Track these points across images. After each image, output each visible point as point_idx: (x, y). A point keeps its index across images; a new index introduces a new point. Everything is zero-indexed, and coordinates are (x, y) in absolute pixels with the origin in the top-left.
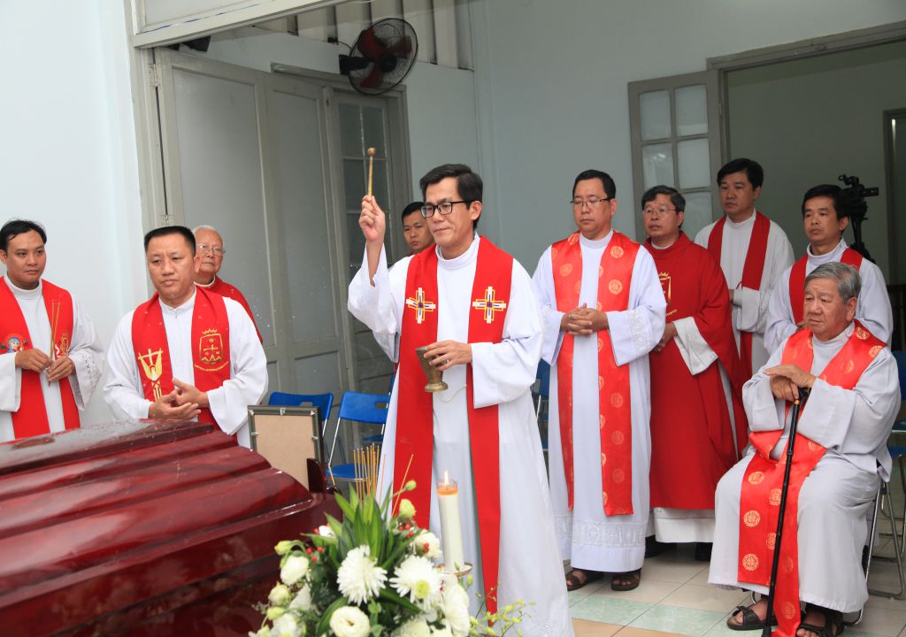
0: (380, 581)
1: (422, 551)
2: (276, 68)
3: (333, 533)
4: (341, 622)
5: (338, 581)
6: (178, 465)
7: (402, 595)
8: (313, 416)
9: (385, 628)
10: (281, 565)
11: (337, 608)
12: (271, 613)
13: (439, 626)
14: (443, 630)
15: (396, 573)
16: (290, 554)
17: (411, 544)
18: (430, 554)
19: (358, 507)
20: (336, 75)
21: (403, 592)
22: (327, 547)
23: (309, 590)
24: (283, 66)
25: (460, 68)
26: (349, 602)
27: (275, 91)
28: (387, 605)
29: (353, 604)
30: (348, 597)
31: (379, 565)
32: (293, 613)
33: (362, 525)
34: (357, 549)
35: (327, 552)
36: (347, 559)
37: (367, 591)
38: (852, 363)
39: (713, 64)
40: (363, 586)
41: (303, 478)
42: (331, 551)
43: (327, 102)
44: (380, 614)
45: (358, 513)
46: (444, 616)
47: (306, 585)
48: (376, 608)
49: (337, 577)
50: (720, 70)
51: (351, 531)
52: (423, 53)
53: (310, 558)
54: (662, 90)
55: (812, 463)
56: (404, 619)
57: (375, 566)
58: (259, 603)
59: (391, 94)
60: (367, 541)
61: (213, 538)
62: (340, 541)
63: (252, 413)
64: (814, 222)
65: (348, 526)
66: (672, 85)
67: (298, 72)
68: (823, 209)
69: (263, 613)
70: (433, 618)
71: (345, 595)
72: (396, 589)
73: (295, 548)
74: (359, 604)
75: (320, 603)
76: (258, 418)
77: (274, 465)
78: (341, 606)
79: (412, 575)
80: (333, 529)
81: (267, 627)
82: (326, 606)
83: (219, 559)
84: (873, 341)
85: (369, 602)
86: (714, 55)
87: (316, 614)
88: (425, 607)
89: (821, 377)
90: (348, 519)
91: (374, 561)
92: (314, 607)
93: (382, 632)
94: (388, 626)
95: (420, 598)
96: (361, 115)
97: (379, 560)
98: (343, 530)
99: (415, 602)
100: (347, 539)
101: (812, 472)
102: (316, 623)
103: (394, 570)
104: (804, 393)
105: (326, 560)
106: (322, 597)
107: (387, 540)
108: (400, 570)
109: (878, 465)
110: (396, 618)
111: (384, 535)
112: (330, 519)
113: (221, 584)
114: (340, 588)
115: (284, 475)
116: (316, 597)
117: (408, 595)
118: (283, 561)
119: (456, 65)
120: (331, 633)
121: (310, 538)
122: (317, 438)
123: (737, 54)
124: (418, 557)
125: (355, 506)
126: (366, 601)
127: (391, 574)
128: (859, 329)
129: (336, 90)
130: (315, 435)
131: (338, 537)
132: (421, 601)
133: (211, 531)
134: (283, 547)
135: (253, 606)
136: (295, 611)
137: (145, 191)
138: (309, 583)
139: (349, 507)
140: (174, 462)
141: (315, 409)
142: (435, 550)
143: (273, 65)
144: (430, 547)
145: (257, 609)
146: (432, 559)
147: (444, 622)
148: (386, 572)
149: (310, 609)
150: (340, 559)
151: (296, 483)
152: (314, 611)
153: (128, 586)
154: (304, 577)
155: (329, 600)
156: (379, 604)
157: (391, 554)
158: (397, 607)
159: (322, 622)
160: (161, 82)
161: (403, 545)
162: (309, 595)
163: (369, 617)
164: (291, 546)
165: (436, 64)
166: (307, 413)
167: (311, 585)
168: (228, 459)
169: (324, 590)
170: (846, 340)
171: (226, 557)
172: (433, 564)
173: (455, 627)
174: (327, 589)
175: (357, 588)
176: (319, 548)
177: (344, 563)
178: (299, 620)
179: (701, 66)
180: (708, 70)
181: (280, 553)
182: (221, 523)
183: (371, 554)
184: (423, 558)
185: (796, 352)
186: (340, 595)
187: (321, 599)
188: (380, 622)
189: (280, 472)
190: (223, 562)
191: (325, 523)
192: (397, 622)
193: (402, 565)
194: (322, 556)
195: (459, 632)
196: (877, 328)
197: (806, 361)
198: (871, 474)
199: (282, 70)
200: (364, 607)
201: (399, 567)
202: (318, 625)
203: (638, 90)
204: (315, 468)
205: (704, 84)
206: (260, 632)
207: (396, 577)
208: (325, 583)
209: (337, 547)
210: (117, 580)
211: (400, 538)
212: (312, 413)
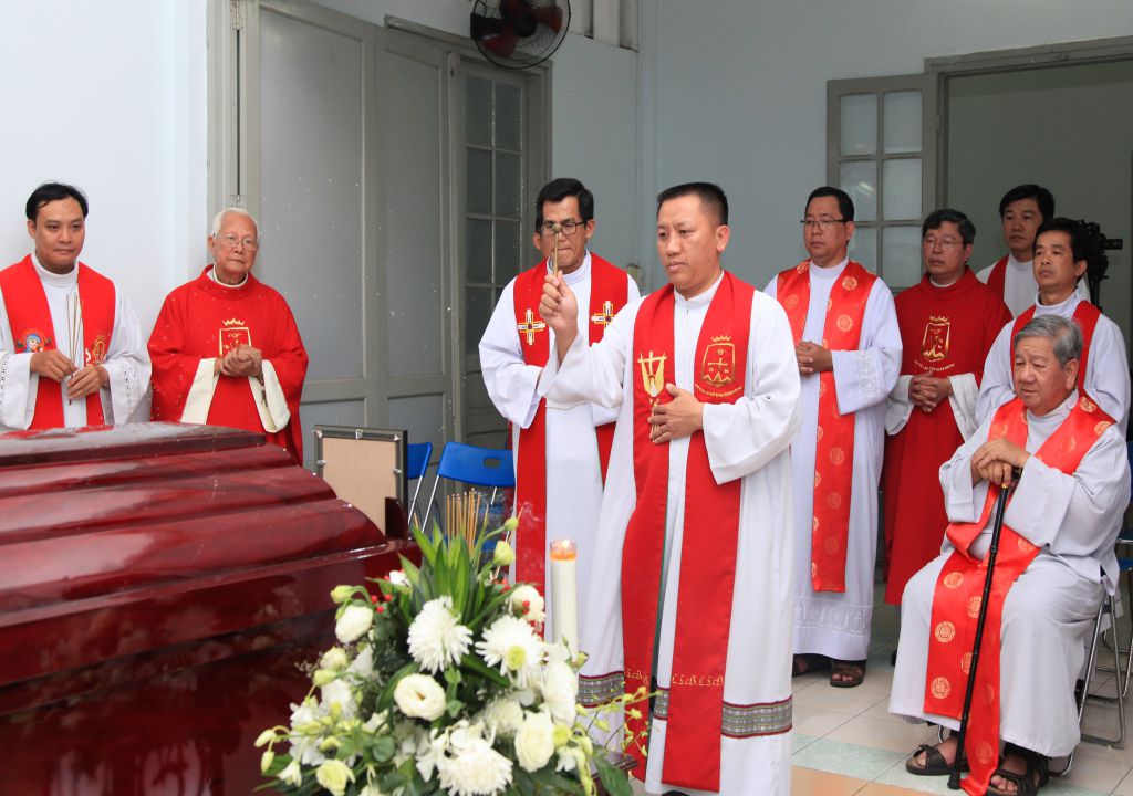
0: (463, 643)
1: (521, 611)
2: (391, 22)
3: (408, 582)
4: (409, 694)
5: (409, 641)
6: (215, 481)
7: (490, 665)
8: (398, 442)
9: (465, 705)
10: (337, 616)
11: (405, 676)
12: (319, 677)
13: (534, 709)
14: (540, 714)
15: (484, 636)
16: (349, 603)
17: (506, 602)
18: (530, 616)
19: (441, 544)
20: (464, 38)
21: (491, 660)
22: (398, 595)
23: (371, 652)
24: (401, 21)
25: (621, 46)
26: (421, 669)
27: (387, 50)
28: (469, 677)
29: (426, 672)
30: (421, 663)
31: (463, 622)
32: (349, 680)
33: (445, 568)
34: (436, 601)
35: (397, 602)
36: (422, 613)
37: (445, 652)
38: (1073, 442)
39: (932, 66)
40: (440, 648)
41: (379, 519)
42: (402, 602)
43: (452, 72)
44: (460, 686)
45: (440, 553)
46: (543, 700)
47: (369, 645)
48: (455, 678)
49: (407, 636)
50: (941, 74)
51: (432, 579)
52: (576, 23)
53: (375, 610)
54: (869, 93)
55: (1020, 566)
56: (489, 696)
57: (457, 623)
58: (305, 662)
59: (533, 70)
60: (449, 591)
61: (254, 577)
62: (416, 590)
63: (320, 435)
64: (1045, 260)
65: (428, 573)
66: (882, 88)
67: (419, 30)
68: (1056, 246)
69: (309, 675)
70: (529, 701)
71: (416, 660)
72: (483, 657)
73: (357, 596)
74: (434, 672)
75: (384, 669)
76: (327, 442)
77: (340, 495)
78: (410, 673)
79: (506, 641)
80: (408, 577)
81: (314, 700)
82: (391, 674)
83: (261, 611)
84: (1100, 415)
85: (447, 669)
86: (934, 56)
87: (378, 684)
88: (520, 682)
89: (1036, 456)
90: (427, 563)
91: (456, 616)
92: (376, 674)
93: (461, 710)
94: (468, 705)
95: (513, 669)
96: (494, 93)
97: (464, 617)
98: (420, 577)
99: (506, 675)
100: (425, 590)
101: (1021, 576)
102: (377, 695)
103: (482, 632)
104: (1016, 473)
105: (395, 611)
106: (386, 660)
107: (475, 593)
108: (489, 632)
109: (1103, 573)
110: (480, 692)
111: (472, 588)
112: (405, 562)
113: (261, 642)
114: (411, 651)
115: (355, 511)
116: (379, 661)
117: (498, 665)
118: (340, 611)
119: (615, 40)
120: (395, 709)
121: (377, 585)
122: (399, 471)
123: (962, 56)
124: (515, 619)
125: (437, 544)
126: (442, 669)
127: (477, 637)
128: (1084, 399)
129: (464, 59)
130: (398, 467)
131: (414, 586)
132: (514, 674)
133: (252, 570)
134: (341, 592)
135: (296, 664)
136: (352, 678)
137: (214, 163)
138: (371, 643)
139: (431, 546)
140: (211, 477)
141: (401, 433)
142: (536, 612)
143: (387, 18)
144: (531, 607)
145: (301, 669)
146: (532, 623)
147: (541, 706)
148: (471, 633)
149: (370, 676)
150: (414, 613)
151: (369, 524)
152: (376, 680)
153: (140, 635)
154: (365, 635)
155: (396, 665)
156: (458, 672)
157: (479, 612)
158: (483, 681)
159: (385, 693)
160: (244, 23)
161: (496, 601)
162: (370, 659)
163: (445, 690)
164: (352, 593)
165: (591, 37)
166: (389, 438)
167: (374, 646)
168: (280, 482)
169: (390, 652)
170: (1067, 413)
171: (270, 609)
172: (533, 628)
173: (556, 713)
174: (394, 652)
175: (432, 650)
176: (387, 596)
177: (418, 618)
178: (354, 689)
179: (916, 67)
180: (926, 73)
181: (336, 601)
182: (266, 562)
183: (455, 606)
184: (522, 620)
185: (1006, 427)
186: (410, 659)
187: (385, 664)
188: (459, 697)
189: (350, 506)
190: (265, 613)
191: (399, 568)
192: (481, 698)
193: (493, 626)
194: (391, 607)
195: (559, 720)
196: (1110, 402)
197: (1019, 438)
198: (1093, 583)
199: (397, 25)
200: (440, 677)
201: (489, 628)
202: (379, 698)
203: (840, 92)
204: (395, 510)
205: (921, 90)
206: (304, 704)
207: (485, 641)
208: (392, 644)
209: (411, 597)
210: (126, 625)
211: (493, 592)
212: (396, 438)
